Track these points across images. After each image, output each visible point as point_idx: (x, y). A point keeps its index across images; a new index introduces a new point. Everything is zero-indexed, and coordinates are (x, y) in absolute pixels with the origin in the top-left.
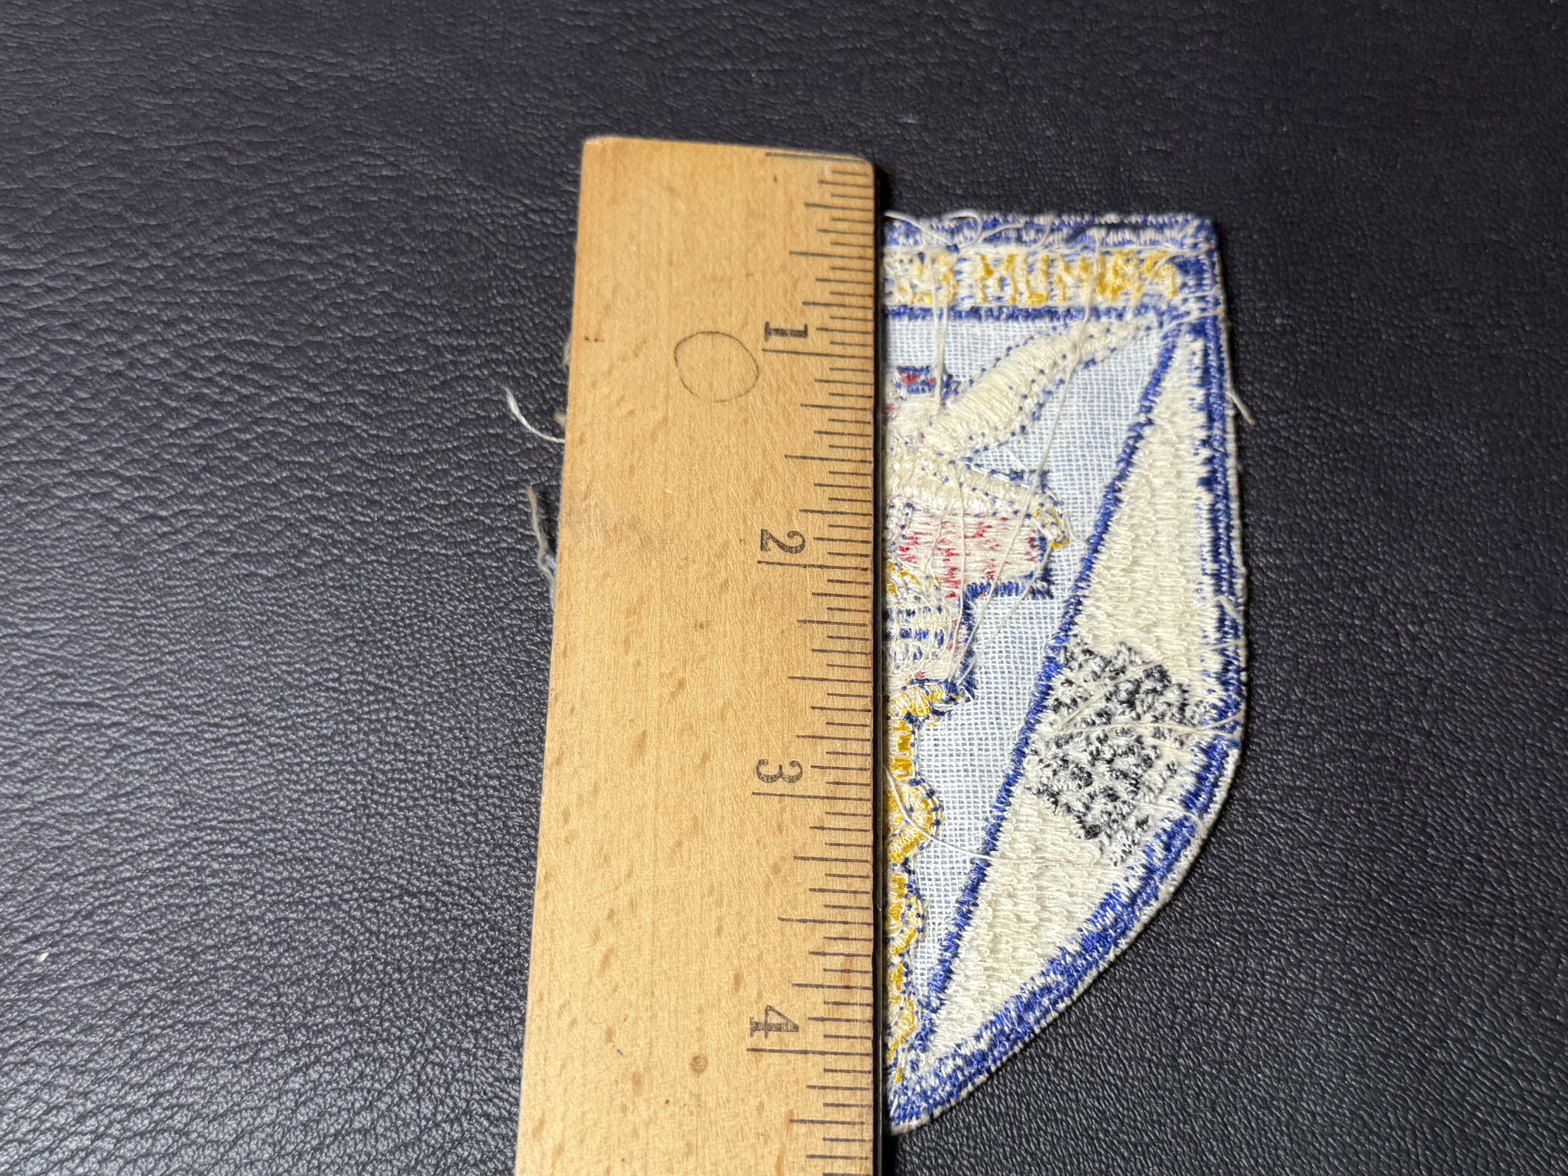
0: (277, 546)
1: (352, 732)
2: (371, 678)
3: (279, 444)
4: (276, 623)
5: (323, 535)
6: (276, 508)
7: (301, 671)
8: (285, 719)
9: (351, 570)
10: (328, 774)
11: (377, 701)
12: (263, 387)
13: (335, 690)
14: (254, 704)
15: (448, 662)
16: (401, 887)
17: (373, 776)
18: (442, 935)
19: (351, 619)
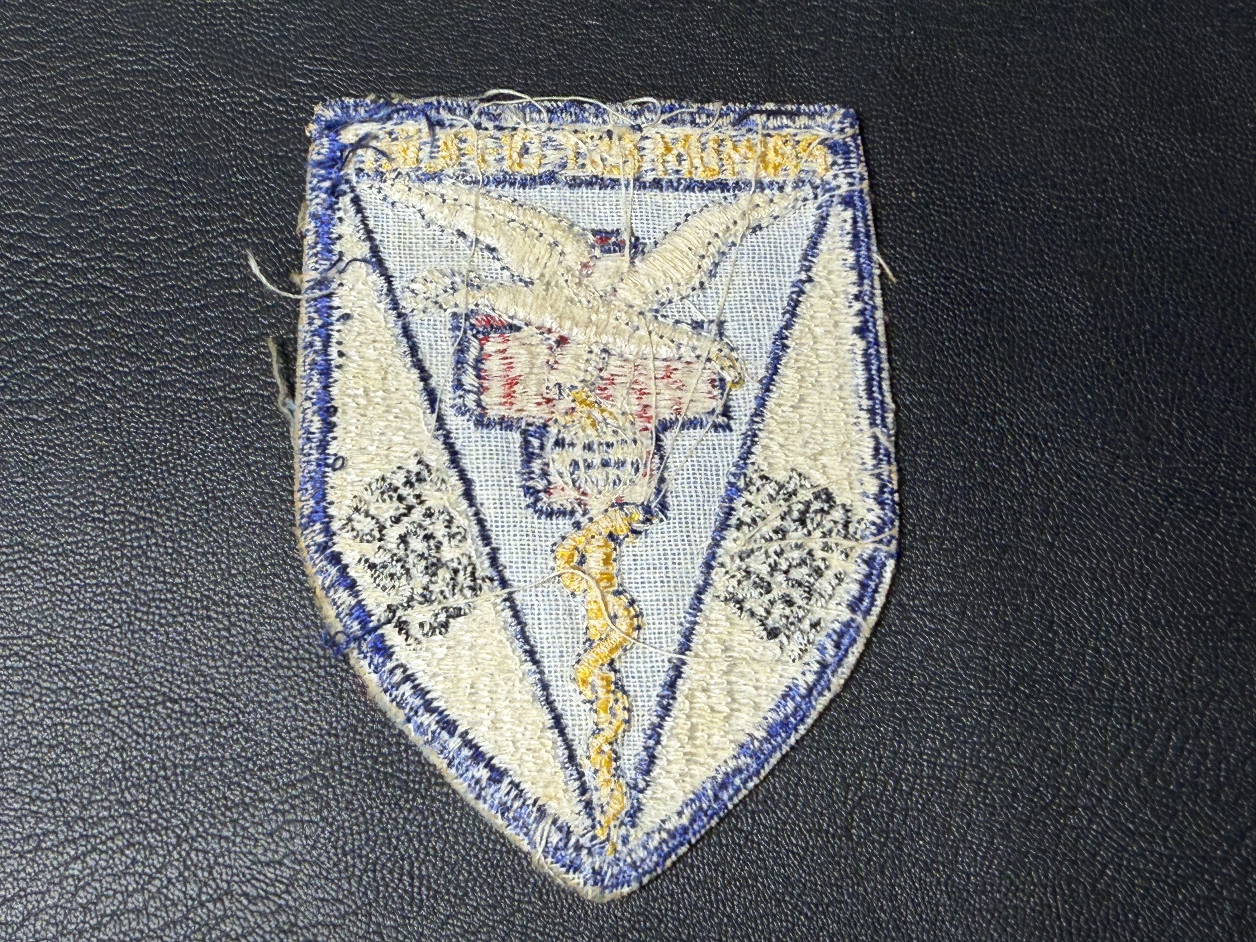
0: (47, 394)
1: (117, 557)
2: (133, 510)
3: (47, 304)
4: (46, 462)
5: (87, 383)
6: (45, 361)
7: (70, 504)
8: (57, 547)
9: (113, 415)
10: (95, 595)
11: (138, 530)
12: (32, 254)
13: (101, 520)
14: (29, 533)
15: (200, 495)
16: (164, 694)
17: (136, 596)
18: (202, 736)
19: (113, 458)
